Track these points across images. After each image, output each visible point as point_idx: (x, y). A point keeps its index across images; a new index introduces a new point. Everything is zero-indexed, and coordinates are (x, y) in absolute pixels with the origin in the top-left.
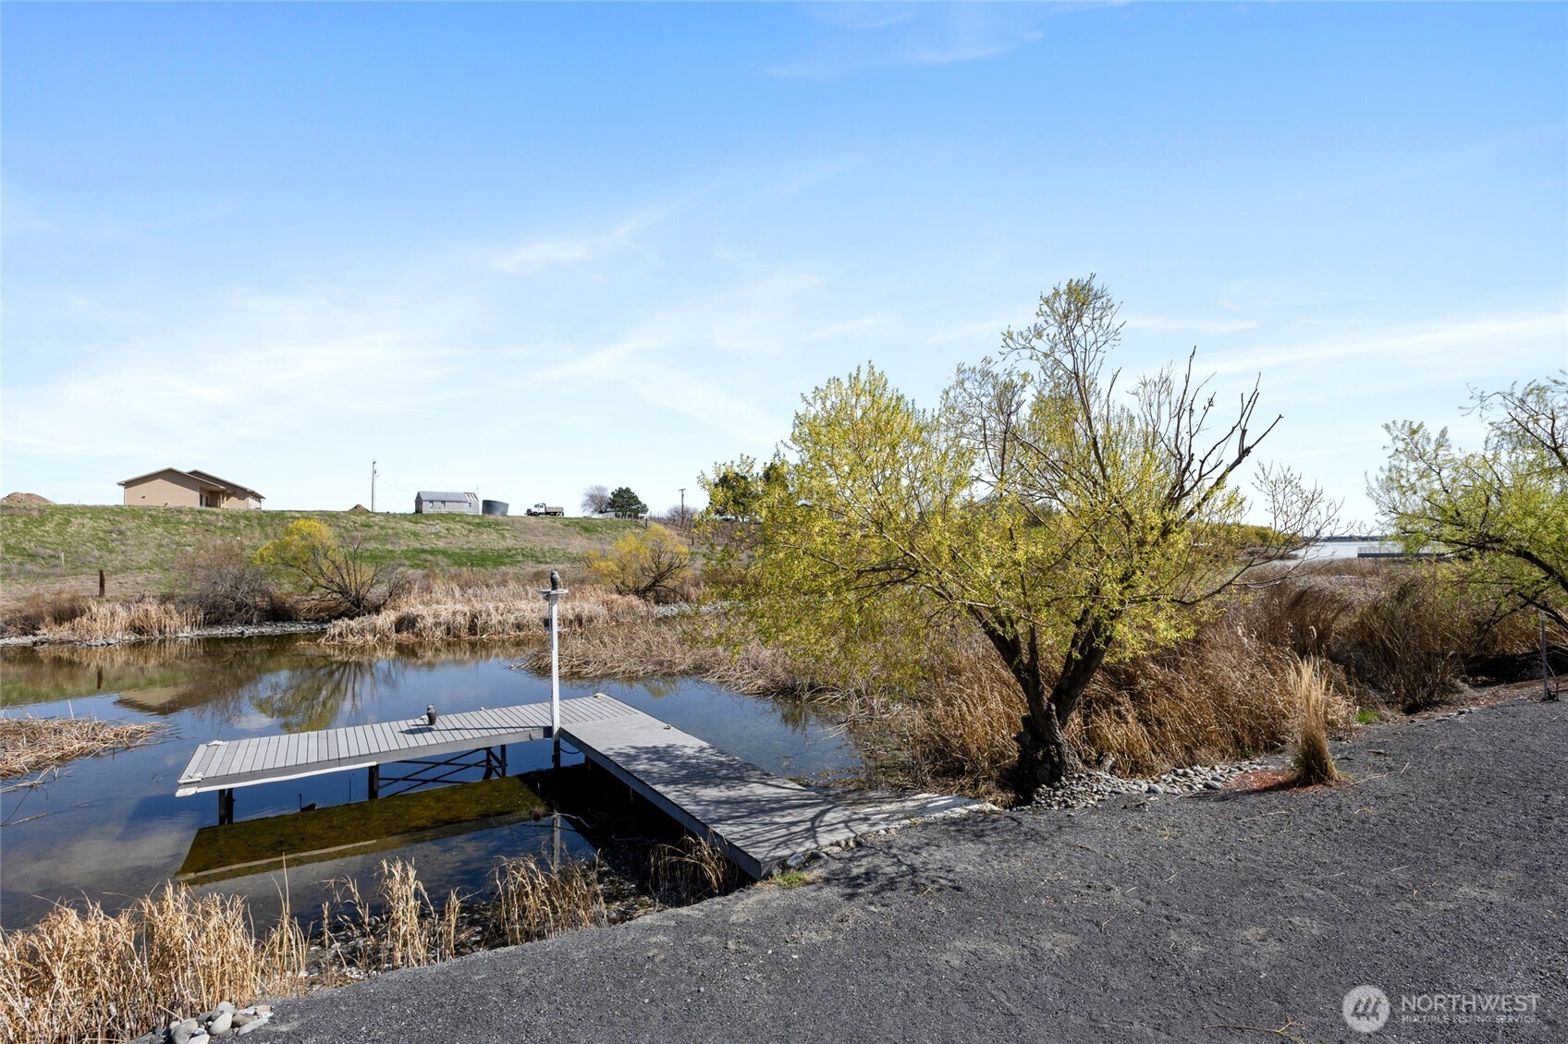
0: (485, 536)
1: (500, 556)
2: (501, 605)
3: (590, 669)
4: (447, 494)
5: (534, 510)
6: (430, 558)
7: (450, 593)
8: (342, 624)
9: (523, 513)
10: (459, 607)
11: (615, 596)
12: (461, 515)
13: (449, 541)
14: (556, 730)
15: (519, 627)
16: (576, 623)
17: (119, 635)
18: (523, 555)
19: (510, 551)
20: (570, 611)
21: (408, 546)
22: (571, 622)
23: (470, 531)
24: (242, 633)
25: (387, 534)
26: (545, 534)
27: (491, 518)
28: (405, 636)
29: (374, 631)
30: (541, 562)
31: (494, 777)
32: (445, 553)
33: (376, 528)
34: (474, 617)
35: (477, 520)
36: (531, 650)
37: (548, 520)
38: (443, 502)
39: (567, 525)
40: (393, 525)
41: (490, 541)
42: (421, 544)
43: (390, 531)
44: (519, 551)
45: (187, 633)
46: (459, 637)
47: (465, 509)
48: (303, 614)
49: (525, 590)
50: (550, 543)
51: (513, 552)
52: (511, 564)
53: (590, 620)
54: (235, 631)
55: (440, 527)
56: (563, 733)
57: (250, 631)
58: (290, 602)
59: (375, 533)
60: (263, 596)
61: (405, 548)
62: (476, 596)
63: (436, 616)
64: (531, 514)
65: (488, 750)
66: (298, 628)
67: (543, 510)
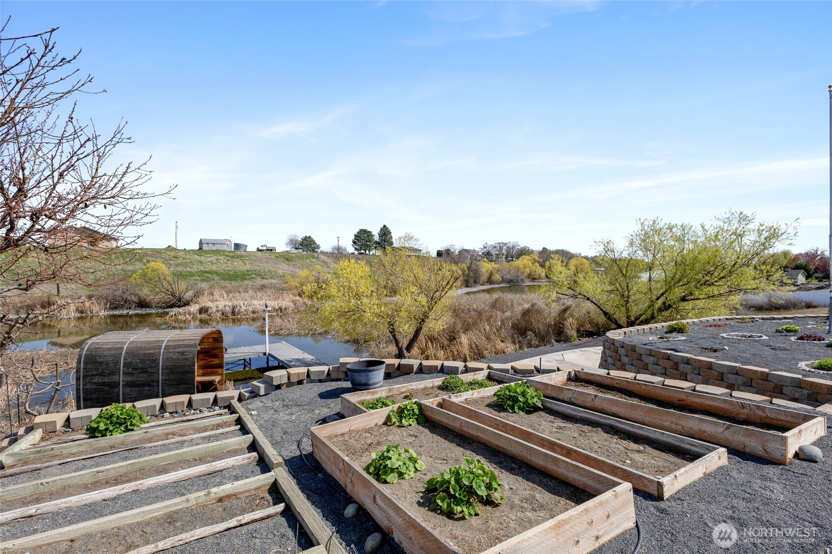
0: (236, 263)
1: (244, 275)
2: (246, 302)
3: (283, 332)
4: (215, 240)
5: (260, 248)
6: (210, 276)
7: (222, 296)
8: (175, 310)
9: (255, 250)
10: (227, 303)
11: (298, 298)
12: (223, 251)
13: (218, 266)
14: (267, 354)
15: (254, 312)
16: (279, 311)
17: (73, 314)
18: (255, 274)
19: (248, 272)
20: (277, 305)
21: (198, 269)
22: (277, 310)
23: (228, 260)
24: (128, 313)
25: (186, 262)
26: (266, 262)
27: (238, 253)
28: (204, 316)
29: (190, 314)
30: (264, 278)
31: (247, 369)
32: (216, 273)
33: (181, 259)
34: (234, 308)
35: (231, 254)
36: (259, 324)
37: (267, 254)
38: (214, 244)
39: (277, 257)
40: (189, 257)
41: (238, 266)
42: (205, 268)
43: (188, 261)
44: (253, 272)
45: (103, 313)
46: (227, 316)
47: (225, 248)
48: (154, 305)
49: (256, 294)
50: (269, 267)
51: (250, 272)
52: (249, 279)
53: (286, 309)
54: (125, 312)
55: (213, 258)
56: (270, 355)
57: (131, 312)
58: (149, 299)
59: (181, 261)
60: (135, 296)
61: (197, 270)
62: (234, 297)
63: (217, 307)
64: (259, 251)
65: (244, 360)
66: (153, 311)
67: (265, 248)
